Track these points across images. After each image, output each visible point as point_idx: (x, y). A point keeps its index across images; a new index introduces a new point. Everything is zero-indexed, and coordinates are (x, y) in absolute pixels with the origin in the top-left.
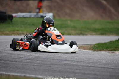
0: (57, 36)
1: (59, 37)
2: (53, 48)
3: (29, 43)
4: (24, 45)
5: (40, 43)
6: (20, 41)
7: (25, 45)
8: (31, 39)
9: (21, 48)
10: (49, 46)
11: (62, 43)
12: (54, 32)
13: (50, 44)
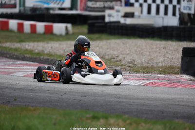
0: (97, 62)
1: (100, 65)
2: (91, 78)
3: (59, 72)
4: (52, 75)
5: (74, 73)
6: (47, 69)
7: (55, 75)
8: (61, 67)
9: (49, 79)
10: (86, 75)
11: (103, 71)
12: (92, 57)
13: (88, 73)
